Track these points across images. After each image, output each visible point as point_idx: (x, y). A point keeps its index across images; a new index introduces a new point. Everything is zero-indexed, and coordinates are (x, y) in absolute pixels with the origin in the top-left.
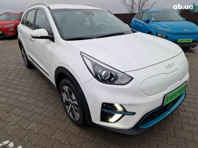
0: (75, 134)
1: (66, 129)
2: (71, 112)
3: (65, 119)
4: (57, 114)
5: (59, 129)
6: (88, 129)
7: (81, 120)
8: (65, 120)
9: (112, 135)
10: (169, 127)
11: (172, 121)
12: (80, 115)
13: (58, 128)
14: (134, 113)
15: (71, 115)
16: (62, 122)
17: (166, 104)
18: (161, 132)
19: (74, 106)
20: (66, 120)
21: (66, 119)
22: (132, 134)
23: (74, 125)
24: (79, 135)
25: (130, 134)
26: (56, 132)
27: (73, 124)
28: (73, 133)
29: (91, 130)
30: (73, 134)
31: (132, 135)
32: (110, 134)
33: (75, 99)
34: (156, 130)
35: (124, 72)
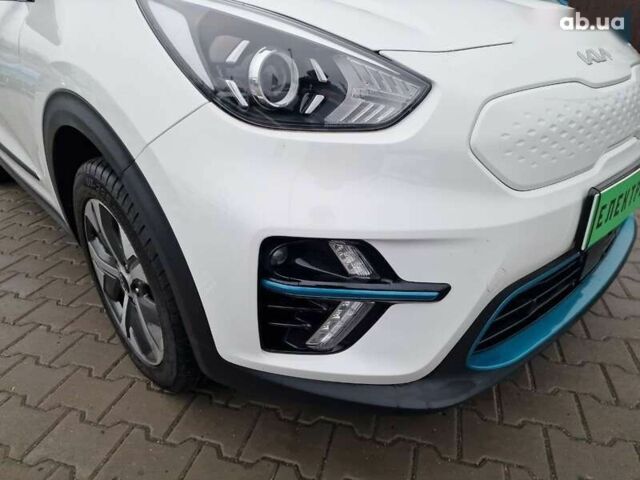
0: (152, 430)
1: (109, 408)
2: (131, 329)
3: (109, 365)
4: (75, 346)
5: (74, 413)
6: (215, 401)
7: (173, 357)
8: (110, 370)
9: (328, 419)
10: (582, 365)
11: (589, 337)
12: (164, 334)
13: (70, 409)
14: (443, 291)
15: (133, 342)
16: (98, 378)
17: (591, 243)
18: (550, 391)
19: (138, 295)
20: (115, 369)
21: (116, 364)
22: (435, 405)
23: (149, 388)
24: (167, 434)
25: (420, 405)
26: (58, 426)
27: (148, 384)
28: (142, 427)
29: (231, 405)
30: (142, 433)
31: (429, 412)
32: (322, 417)
33: (134, 254)
34: (530, 380)
35: (377, 52)
